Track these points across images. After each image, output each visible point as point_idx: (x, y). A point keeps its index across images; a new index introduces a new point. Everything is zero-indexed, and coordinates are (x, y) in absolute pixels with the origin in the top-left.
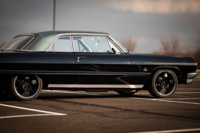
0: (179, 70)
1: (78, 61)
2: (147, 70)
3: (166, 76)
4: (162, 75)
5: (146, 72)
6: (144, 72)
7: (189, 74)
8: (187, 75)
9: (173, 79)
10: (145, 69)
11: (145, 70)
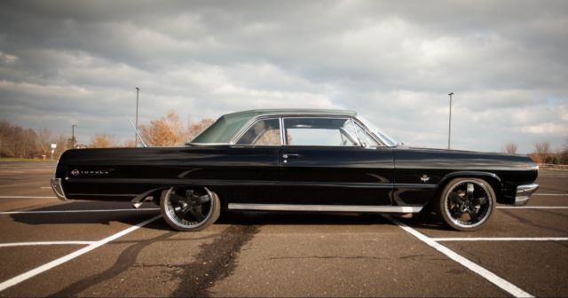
0: (499, 179)
1: (285, 161)
2: (428, 179)
3: (471, 189)
4: (463, 187)
5: (427, 182)
6: (423, 182)
7: (519, 187)
8: (515, 189)
9: (486, 196)
10: (425, 176)
11: (425, 179)
